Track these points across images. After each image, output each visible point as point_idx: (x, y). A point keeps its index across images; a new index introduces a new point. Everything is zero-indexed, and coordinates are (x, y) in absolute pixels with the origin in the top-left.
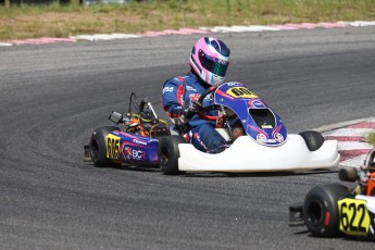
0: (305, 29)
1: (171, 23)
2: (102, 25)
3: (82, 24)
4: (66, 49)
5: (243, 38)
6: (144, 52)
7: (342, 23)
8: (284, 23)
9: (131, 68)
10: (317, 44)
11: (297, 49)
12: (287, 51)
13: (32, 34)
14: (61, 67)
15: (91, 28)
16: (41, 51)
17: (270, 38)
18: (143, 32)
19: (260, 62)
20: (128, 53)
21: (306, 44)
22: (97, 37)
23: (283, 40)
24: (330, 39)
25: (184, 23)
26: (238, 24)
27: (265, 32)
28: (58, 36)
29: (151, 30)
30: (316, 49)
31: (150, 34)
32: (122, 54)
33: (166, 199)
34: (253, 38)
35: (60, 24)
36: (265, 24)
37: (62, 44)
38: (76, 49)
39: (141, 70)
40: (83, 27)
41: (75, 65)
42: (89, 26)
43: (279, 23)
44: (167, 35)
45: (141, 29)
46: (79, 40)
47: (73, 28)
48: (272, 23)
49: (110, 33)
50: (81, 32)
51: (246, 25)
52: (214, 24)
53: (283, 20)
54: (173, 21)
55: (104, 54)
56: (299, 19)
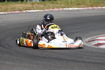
0: (90, 9)
1: (52, 7)
2: (33, 8)
3: (27, 7)
4: (22, 14)
5: (72, 11)
7: (100, 7)
11: (87, 15)
12: (85, 15)
13: (13, 10)
14: (21, 19)
15: (30, 8)
16: (15, 15)
17: (80, 11)
18: (44, 10)
19: (77, 18)
20: (40, 15)
21: (90, 13)
22: (31, 11)
23: (83, 12)
24: (97, 12)
25: (55, 7)
26: (71, 7)
27: (78, 10)
28: (20, 11)
29: (46, 9)
30: (93, 14)
31: (46, 10)
32: (38, 16)
34: (75, 11)
35: (21, 7)
36: (78, 7)
37: (21, 13)
38: (25, 14)
40: (27, 8)
41: (25, 19)
42: (29, 8)
43: (82, 7)
44: (51, 10)
45: (44, 9)
46: (26, 12)
47: (25, 9)
48: (80, 7)
49: (35, 10)
50: (27, 9)
51: (73, 8)
52: (64, 8)
53: (84, 6)
54: (53, 7)
55: (33, 16)
56: (88, 6)
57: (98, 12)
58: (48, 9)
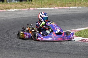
0: (59, 9)
2: (12, 7)
5: (45, 10)
6: (22, 14)
7: (68, 7)
8: (55, 7)
9: (19, 17)
10: (62, 12)
11: (57, 13)
12: (55, 14)
14: (2, 17)
15: (9, 8)
17: (51, 11)
21: (60, 12)
22: (11, 10)
23: (54, 11)
24: (65, 11)
25: (31, 7)
26: (44, 7)
27: (50, 9)
28: (2, 10)
29: (23, 8)
30: (62, 13)
31: (23, 9)
32: (17, 14)
33: (26, 48)
34: (47, 10)
35: (2, 7)
36: (50, 7)
37: (2, 12)
38: (6, 13)
39: (21, 18)
40: (7, 8)
41: (5, 17)
42: (9, 7)
43: (53, 7)
44: (27, 10)
45: (21, 8)
46: (6, 11)
47: (5, 8)
48: (52, 7)
49: (14, 9)
50: (7, 9)
51: (46, 8)
52: (38, 7)
53: (55, 6)
54: (29, 7)
55: (12, 14)
56: (58, 6)
57: (67, 11)
58: (25, 9)
